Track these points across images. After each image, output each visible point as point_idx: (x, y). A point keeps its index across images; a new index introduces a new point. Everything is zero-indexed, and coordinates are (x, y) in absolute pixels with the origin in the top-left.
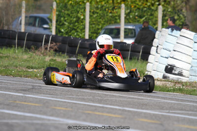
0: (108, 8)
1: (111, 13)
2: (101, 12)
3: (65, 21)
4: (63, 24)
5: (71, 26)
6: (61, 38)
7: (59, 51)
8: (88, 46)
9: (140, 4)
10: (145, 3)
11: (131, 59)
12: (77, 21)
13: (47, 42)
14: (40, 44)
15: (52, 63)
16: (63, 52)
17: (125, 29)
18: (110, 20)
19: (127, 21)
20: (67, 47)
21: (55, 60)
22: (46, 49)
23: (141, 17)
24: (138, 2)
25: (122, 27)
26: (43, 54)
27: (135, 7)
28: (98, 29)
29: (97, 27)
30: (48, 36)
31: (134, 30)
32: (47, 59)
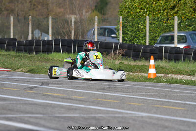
0: (163, 19)
1: (166, 23)
2: (157, 23)
3: (128, 31)
4: (127, 34)
5: (133, 35)
6: (127, 45)
7: (126, 56)
8: (149, 51)
9: (189, 15)
10: (193, 14)
11: (184, 60)
12: (138, 31)
13: (116, 48)
14: (110, 50)
15: (121, 66)
16: (129, 57)
17: (178, 36)
18: (165, 29)
19: (180, 30)
20: (132, 52)
21: (123, 63)
22: (115, 54)
23: (190, 26)
24: (187, 14)
25: (176, 34)
26: (113, 58)
27: (185, 17)
28: (156, 37)
29: (155, 35)
30: (116, 44)
31: (185, 36)
32: (117, 62)
